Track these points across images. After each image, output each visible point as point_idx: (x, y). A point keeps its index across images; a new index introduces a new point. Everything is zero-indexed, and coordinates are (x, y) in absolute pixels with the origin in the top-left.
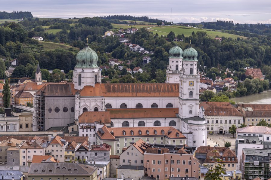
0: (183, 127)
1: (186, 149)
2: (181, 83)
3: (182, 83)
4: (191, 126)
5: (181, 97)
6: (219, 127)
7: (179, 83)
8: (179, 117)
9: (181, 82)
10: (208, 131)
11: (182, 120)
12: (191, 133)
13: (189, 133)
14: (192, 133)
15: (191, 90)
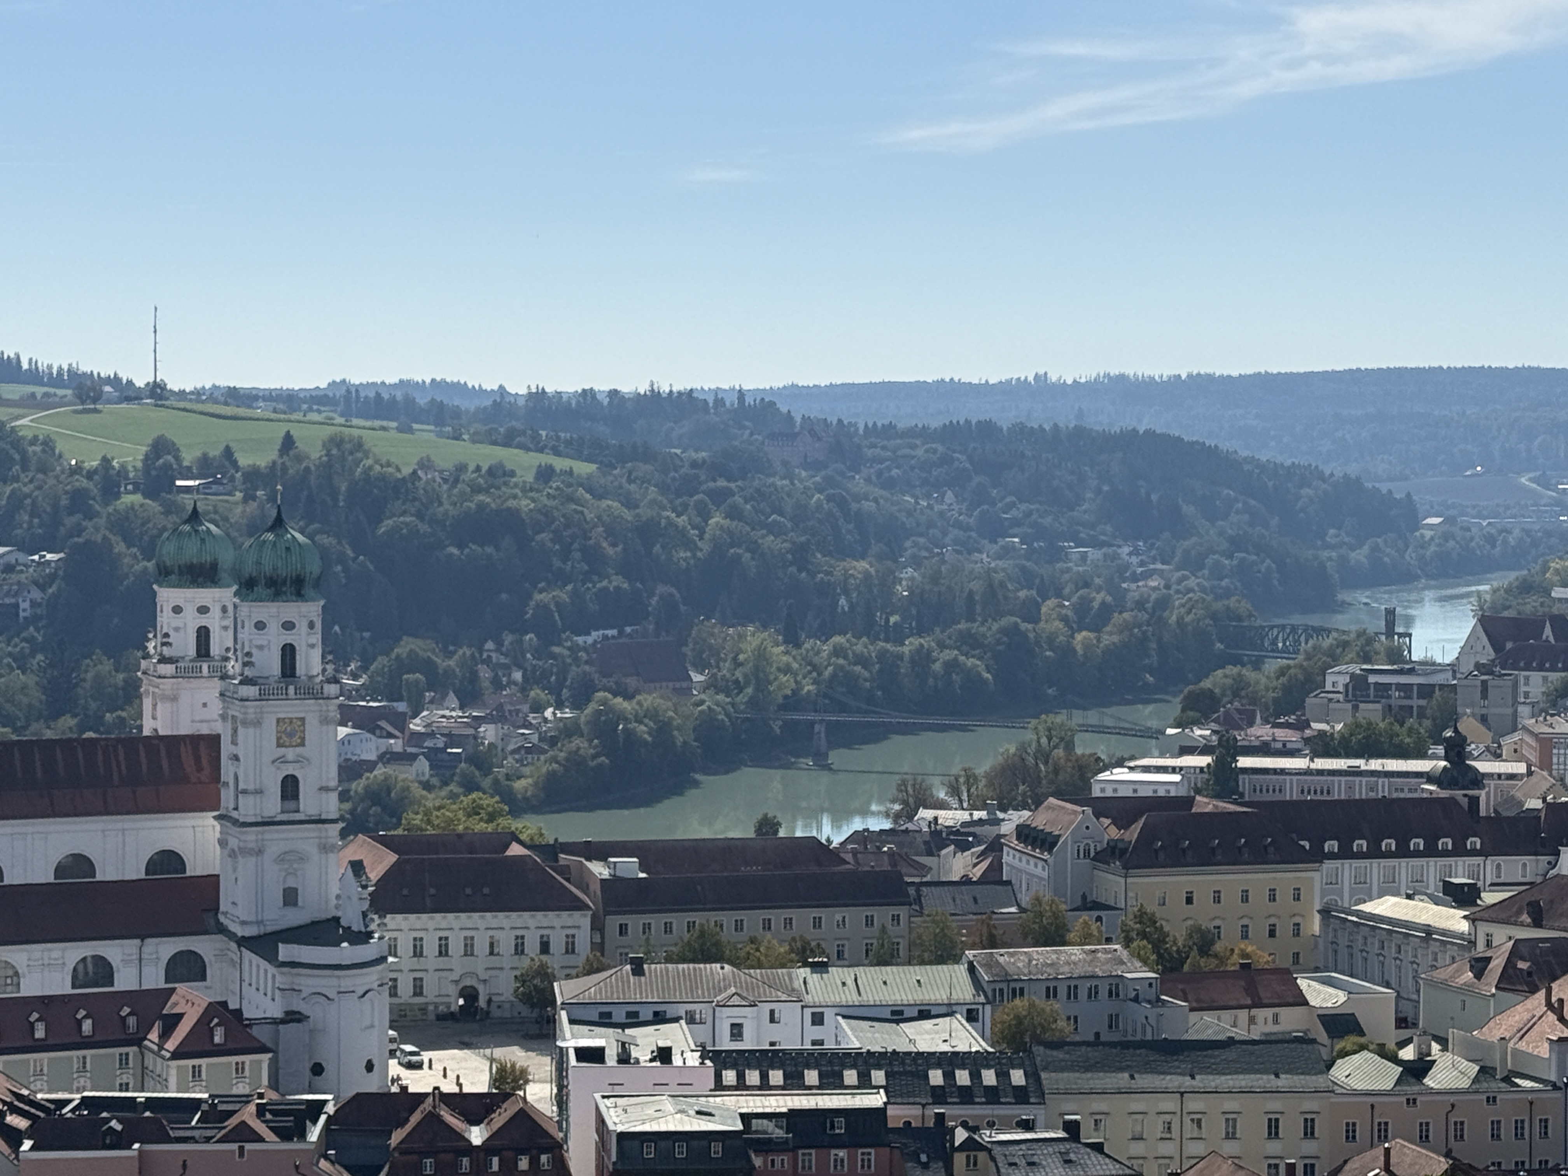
0: (245, 985)
1: (268, 1116)
2: (230, 732)
3: (235, 731)
4: (297, 980)
5: (235, 814)
6: (455, 976)
7: (218, 727)
8: (222, 930)
9: (229, 725)
10: (396, 1000)
11: (239, 946)
12: (293, 1017)
13: (283, 1021)
14: (299, 1021)
15: (290, 770)
